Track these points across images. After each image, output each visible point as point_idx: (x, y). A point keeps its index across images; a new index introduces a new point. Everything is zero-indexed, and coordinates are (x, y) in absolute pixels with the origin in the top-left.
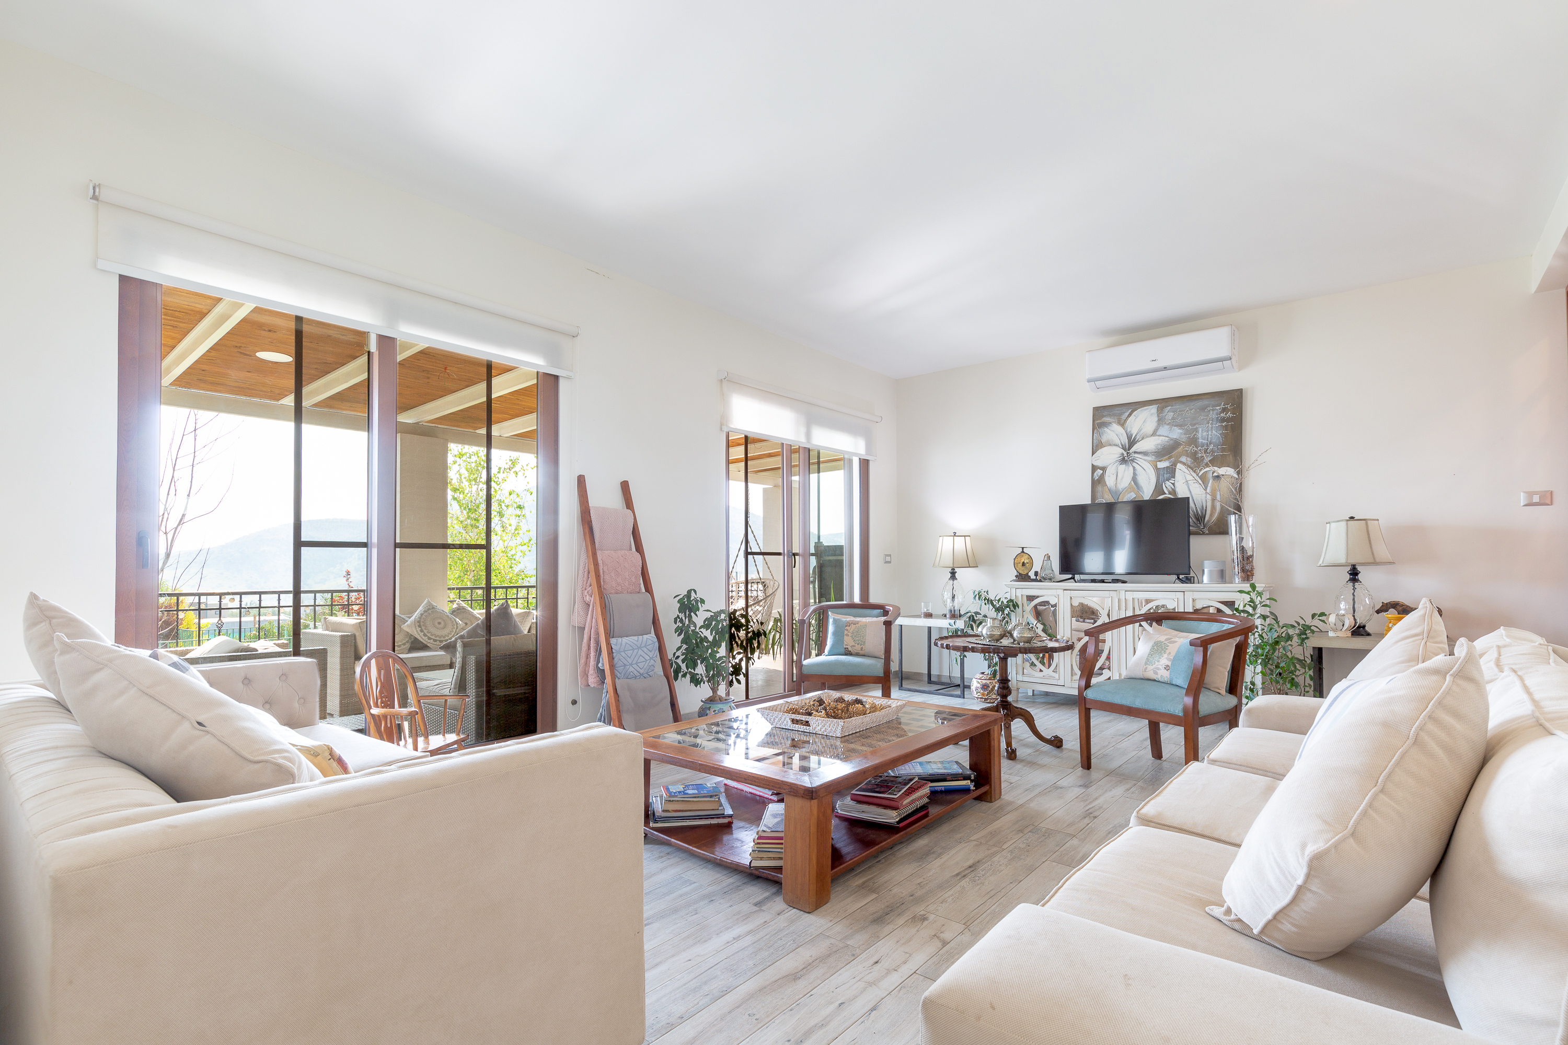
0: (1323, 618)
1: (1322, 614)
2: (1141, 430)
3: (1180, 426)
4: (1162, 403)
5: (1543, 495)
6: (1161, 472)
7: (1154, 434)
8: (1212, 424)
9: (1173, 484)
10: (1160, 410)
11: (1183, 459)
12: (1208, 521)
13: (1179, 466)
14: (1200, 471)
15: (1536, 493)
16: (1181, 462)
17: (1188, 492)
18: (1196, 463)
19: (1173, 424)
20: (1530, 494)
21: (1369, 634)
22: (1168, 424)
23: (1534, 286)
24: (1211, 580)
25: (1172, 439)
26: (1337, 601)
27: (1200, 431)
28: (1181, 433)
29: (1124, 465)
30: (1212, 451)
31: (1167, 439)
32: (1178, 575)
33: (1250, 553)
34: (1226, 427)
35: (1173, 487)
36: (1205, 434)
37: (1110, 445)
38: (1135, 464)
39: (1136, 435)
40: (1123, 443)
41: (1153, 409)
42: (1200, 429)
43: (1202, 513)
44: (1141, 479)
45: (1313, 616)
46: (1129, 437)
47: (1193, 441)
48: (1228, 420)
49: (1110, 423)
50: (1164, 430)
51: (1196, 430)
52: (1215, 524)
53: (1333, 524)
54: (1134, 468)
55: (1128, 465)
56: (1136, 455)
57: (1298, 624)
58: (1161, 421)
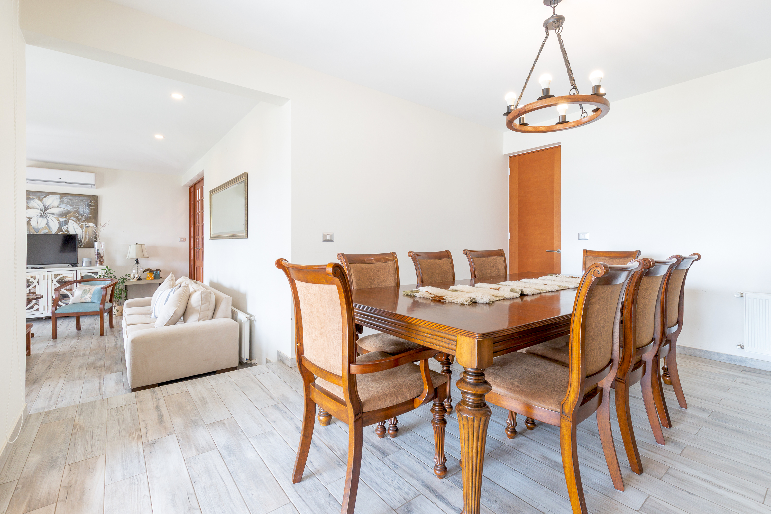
0: (129, 276)
1: (129, 274)
2: (51, 204)
3: (71, 205)
4: (62, 195)
5: (183, 238)
6: (61, 222)
7: (58, 207)
8: (85, 206)
9: (67, 228)
10: (61, 198)
11: (72, 218)
12: (83, 243)
13: (70, 221)
14: (80, 223)
15: (182, 238)
16: (71, 219)
17: (74, 232)
18: (78, 220)
19: (67, 204)
20: (181, 238)
21: (141, 279)
22: (65, 204)
23: (183, 185)
24: (86, 266)
25: (67, 210)
26: (132, 269)
27: (80, 209)
28: (71, 208)
29: (42, 218)
30: (85, 217)
31: (64, 209)
32: (72, 264)
33: (102, 255)
34: (91, 209)
35: (67, 229)
36: (82, 210)
37: (34, 208)
38: (47, 218)
39: (48, 206)
40: (41, 208)
41: (58, 196)
42: (80, 208)
43: (81, 240)
44: (51, 224)
45: (126, 275)
46: (45, 206)
47: (77, 212)
48: (92, 206)
49: (34, 199)
50: (63, 206)
51: (79, 208)
52: (86, 244)
53: (131, 246)
54: (47, 220)
55: (44, 218)
56: (48, 214)
57: (122, 278)
58: (61, 202)
